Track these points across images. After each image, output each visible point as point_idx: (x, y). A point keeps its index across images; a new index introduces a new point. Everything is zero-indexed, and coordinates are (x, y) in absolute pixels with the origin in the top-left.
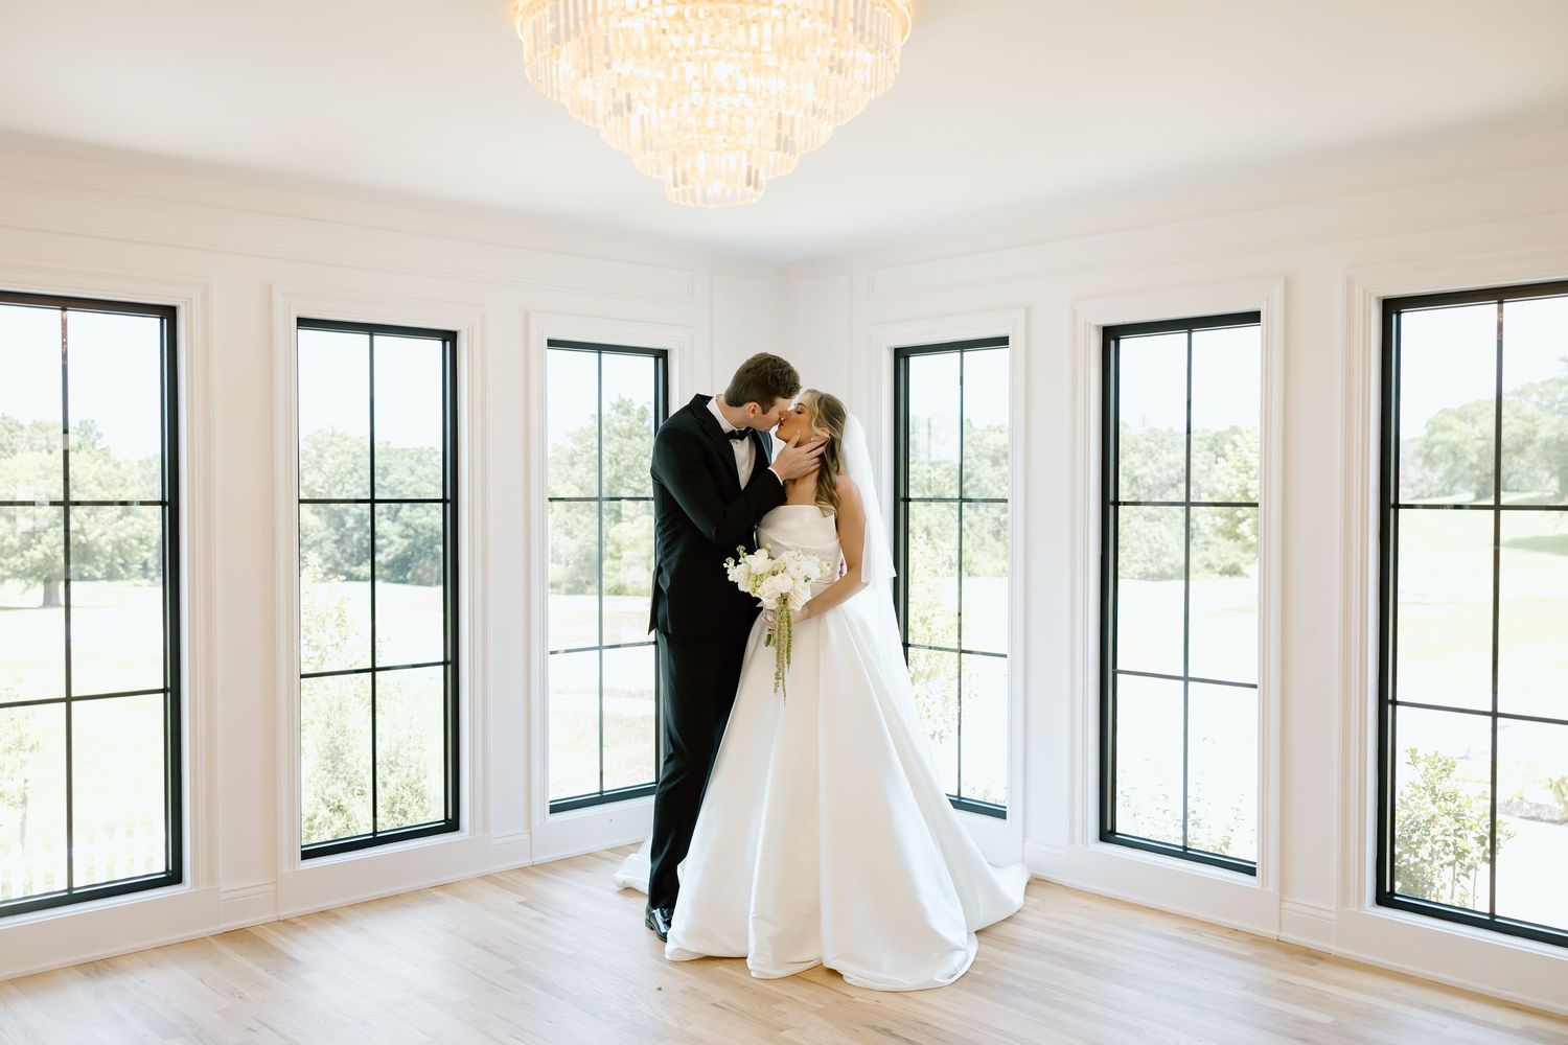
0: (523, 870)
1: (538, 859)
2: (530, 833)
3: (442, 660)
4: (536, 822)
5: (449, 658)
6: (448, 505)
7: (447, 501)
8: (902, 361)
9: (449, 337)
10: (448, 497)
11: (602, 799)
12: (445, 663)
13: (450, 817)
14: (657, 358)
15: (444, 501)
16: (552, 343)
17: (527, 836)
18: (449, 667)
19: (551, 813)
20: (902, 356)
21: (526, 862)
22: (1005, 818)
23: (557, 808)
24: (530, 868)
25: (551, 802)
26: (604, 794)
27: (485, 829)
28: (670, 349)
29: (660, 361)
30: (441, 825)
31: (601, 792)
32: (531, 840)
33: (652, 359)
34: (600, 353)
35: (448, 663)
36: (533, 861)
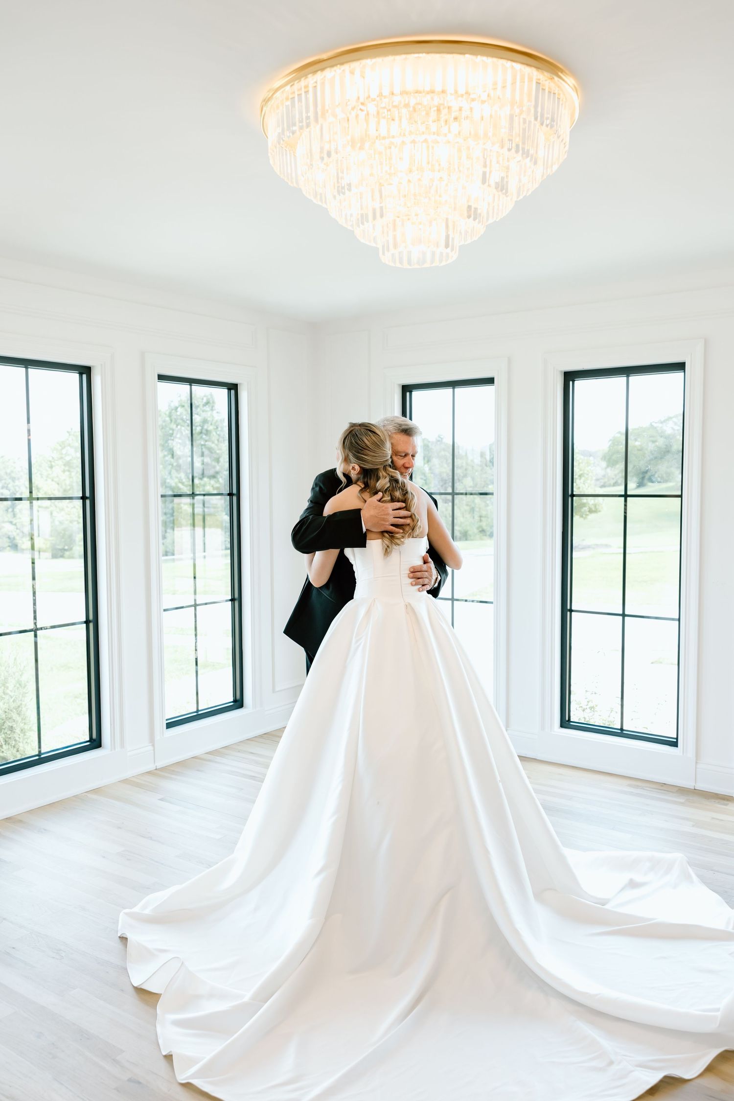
0: (150, 773)
2: (153, 745)
3: (85, 620)
4: (158, 737)
5: (91, 618)
7: (87, 498)
8: (408, 395)
9: (85, 371)
11: (198, 716)
12: (88, 622)
13: (94, 737)
14: (229, 389)
15: (84, 498)
16: (161, 377)
17: (151, 748)
18: (91, 625)
19: (167, 728)
20: (407, 391)
21: (151, 767)
23: (170, 725)
24: (155, 771)
25: (167, 720)
26: (200, 713)
27: (122, 745)
28: (240, 384)
29: (233, 392)
30: (88, 743)
31: (198, 711)
32: (154, 750)
33: (227, 390)
34: (191, 385)
35: (90, 622)
36: (156, 766)
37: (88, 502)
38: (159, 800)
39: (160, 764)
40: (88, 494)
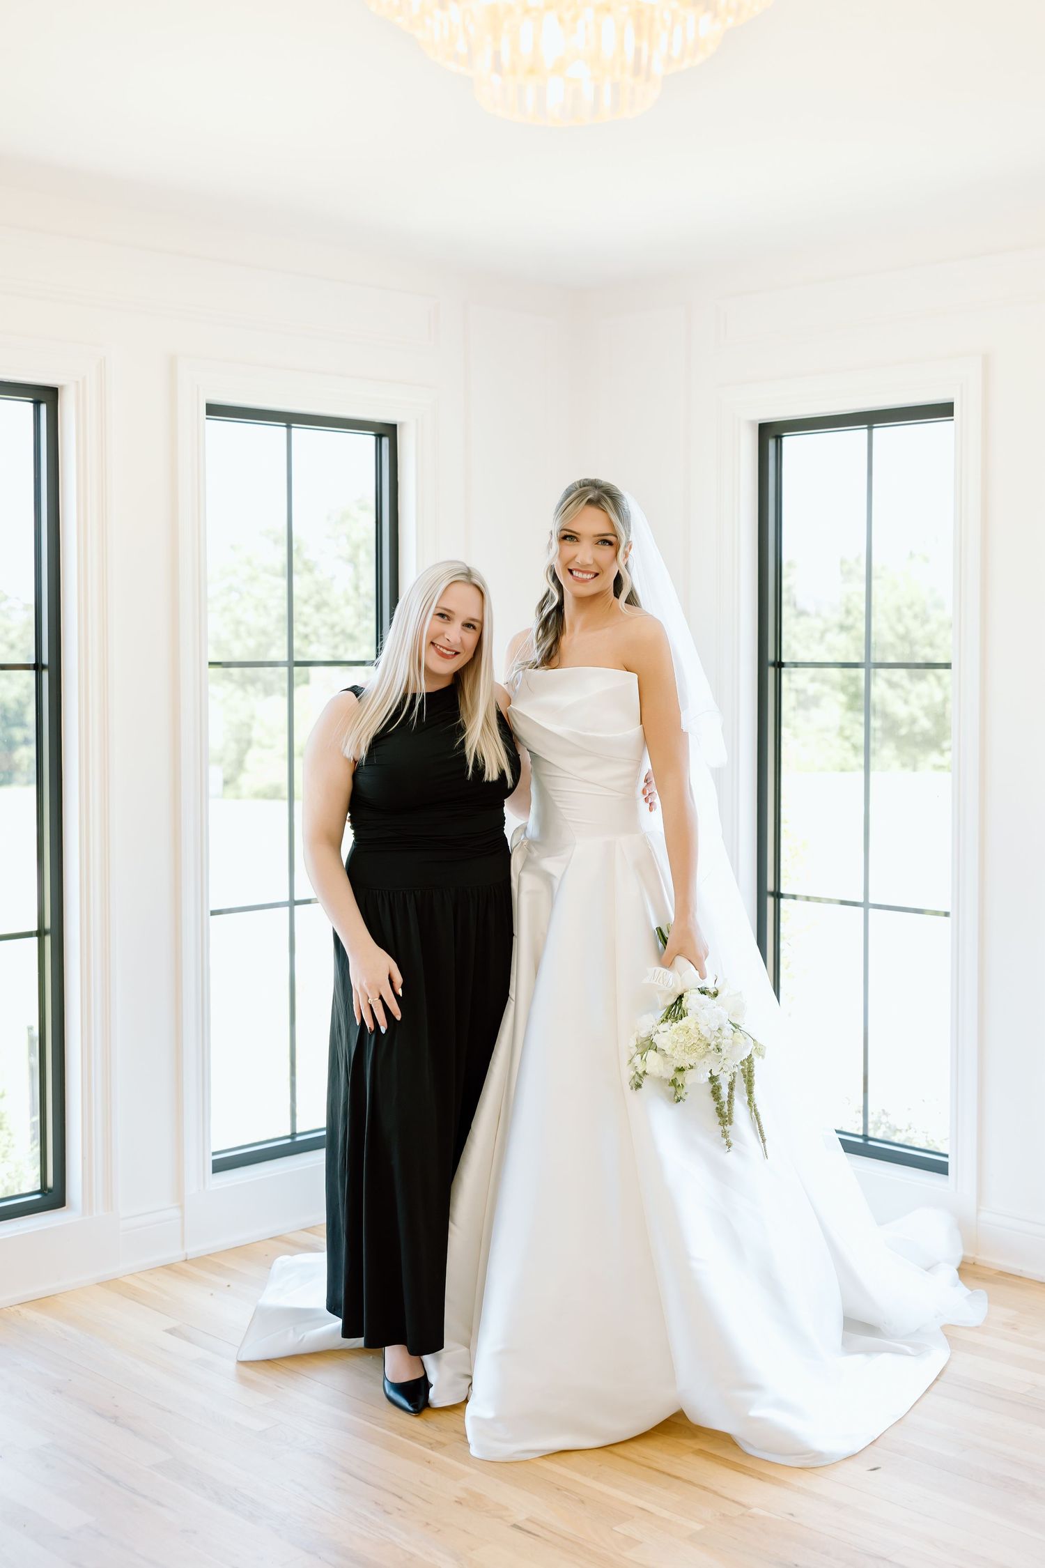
0: (168, 1268)
1: (195, 1249)
2: (181, 1207)
3: (35, 928)
4: (192, 1190)
5: (48, 925)
6: (45, 674)
7: (43, 667)
8: (772, 443)
9: (45, 396)
10: (45, 660)
11: (295, 1146)
12: (40, 933)
13: (50, 1183)
14: (379, 437)
15: (37, 667)
16: (214, 410)
17: (176, 1212)
18: (48, 939)
19: (214, 1171)
20: (769, 432)
21: (174, 1254)
22: (946, 1173)
23: (221, 1166)
24: (184, 1266)
25: (214, 1154)
26: (299, 1139)
27: (108, 1205)
28: (402, 424)
29: (385, 441)
30: (38, 1197)
31: (293, 1135)
32: (183, 1217)
33: (373, 438)
34: (289, 427)
35: (46, 933)
36: (187, 1254)
37: (45, 676)
39: (193, 1250)
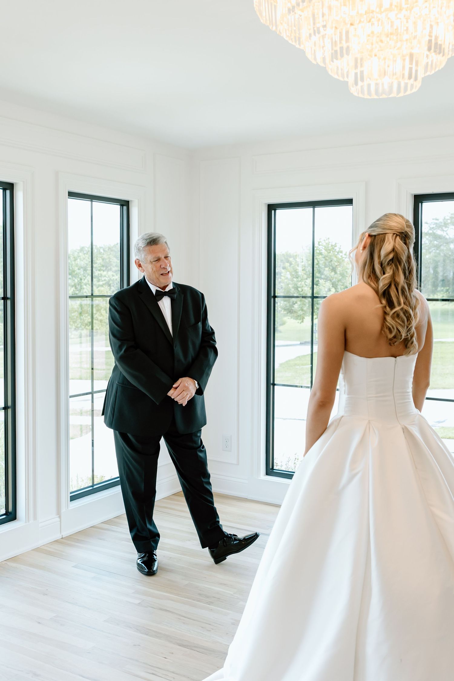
0: (58, 541)
2: (60, 517)
4: (63, 510)
5: (9, 404)
7: (8, 298)
9: (9, 187)
11: (94, 490)
13: (10, 510)
14: (122, 206)
15: (5, 298)
16: (72, 194)
17: (58, 519)
18: (10, 410)
19: (71, 501)
20: (272, 208)
21: (58, 536)
23: (73, 498)
24: (62, 540)
25: (71, 493)
26: (94, 487)
27: (35, 518)
28: (131, 201)
29: (125, 208)
30: (4, 517)
31: (93, 485)
32: (60, 521)
33: (120, 206)
34: (92, 201)
35: (8, 408)
36: (62, 535)
37: (9, 302)
38: (73, 567)
39: (65, 534)
40: (9, 295)
